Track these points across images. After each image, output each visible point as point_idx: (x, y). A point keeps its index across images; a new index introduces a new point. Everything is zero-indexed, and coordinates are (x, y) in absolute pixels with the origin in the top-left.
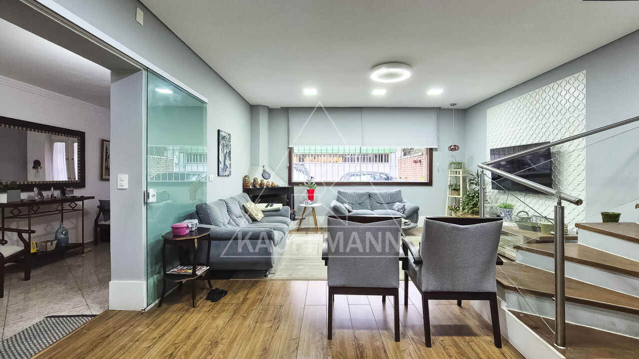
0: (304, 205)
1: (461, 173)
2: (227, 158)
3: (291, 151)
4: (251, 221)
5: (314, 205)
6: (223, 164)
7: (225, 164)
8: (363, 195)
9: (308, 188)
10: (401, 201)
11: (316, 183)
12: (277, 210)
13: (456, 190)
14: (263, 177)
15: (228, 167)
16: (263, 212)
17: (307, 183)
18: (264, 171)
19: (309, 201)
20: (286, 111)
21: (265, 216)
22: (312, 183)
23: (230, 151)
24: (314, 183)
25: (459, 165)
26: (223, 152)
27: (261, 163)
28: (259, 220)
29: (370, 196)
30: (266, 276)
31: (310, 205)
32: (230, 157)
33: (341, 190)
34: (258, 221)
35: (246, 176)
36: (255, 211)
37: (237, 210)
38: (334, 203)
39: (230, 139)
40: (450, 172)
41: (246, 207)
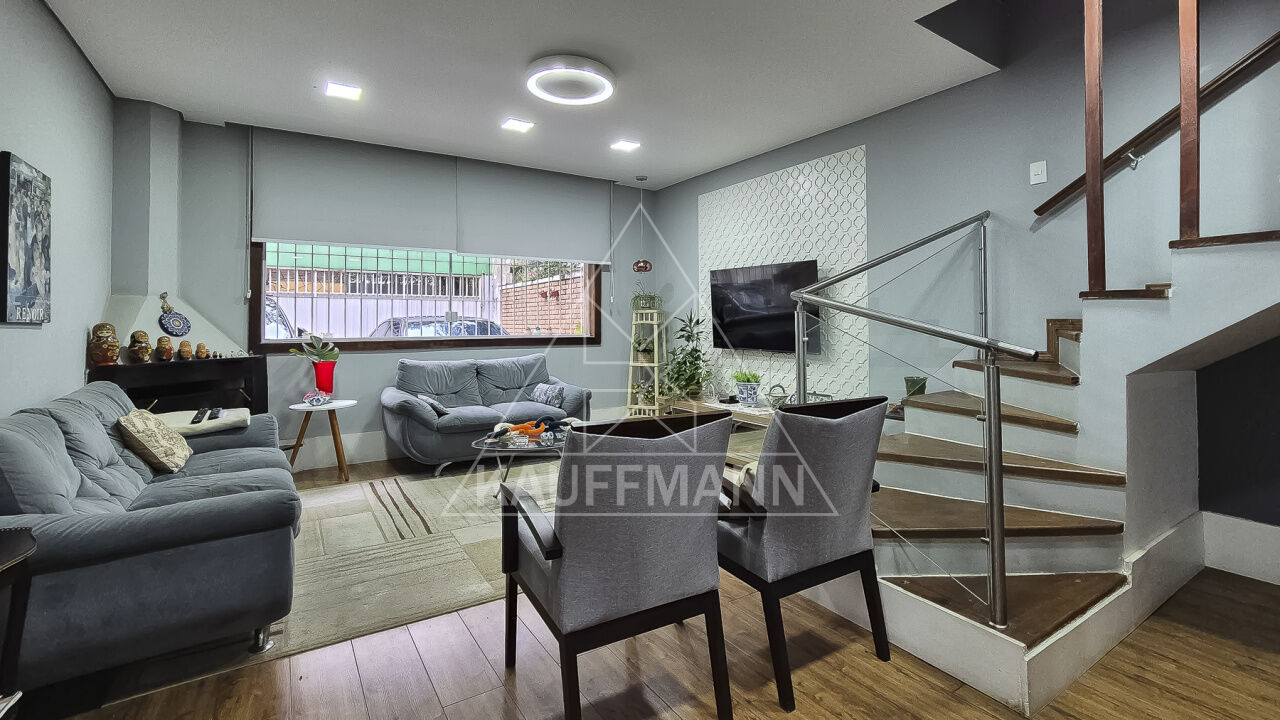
0: (304, 407)
1: (655, 315)
2: (37, 262)
3: (257, 251)
4: (150, 475)
5: (336, 404)
6: (21, 277)
7: (28, 281)
8: (464, 370)
9: (316, 359)
10: (547, 382)
11: (337, 344)
12: (237, 429)
13: (648, 351)
14: (165, 330)
15: (42, 291)
16: (188, 437)
17: (311, 345)
18: (167, 311)
19: (323, 396)
20: (244, 136)
21: (195, 453)
22: (326, 345)
23: (47, 239)
24: (331, 345)
25: (651, 300)
26: (23, 235)
27: (156, 284)
28: (176, 470)
29: (479, 371)
30: (257, 648)
31: (325, 404)
32: (48, 259)
33: (408, 361)
34: (172, 472)
35: (98, 328)
36: (164, 442)
37: (101, 444)
38: (392, 396)
39: (46, 193)
40: (634, 315)
41: (131, 429)
